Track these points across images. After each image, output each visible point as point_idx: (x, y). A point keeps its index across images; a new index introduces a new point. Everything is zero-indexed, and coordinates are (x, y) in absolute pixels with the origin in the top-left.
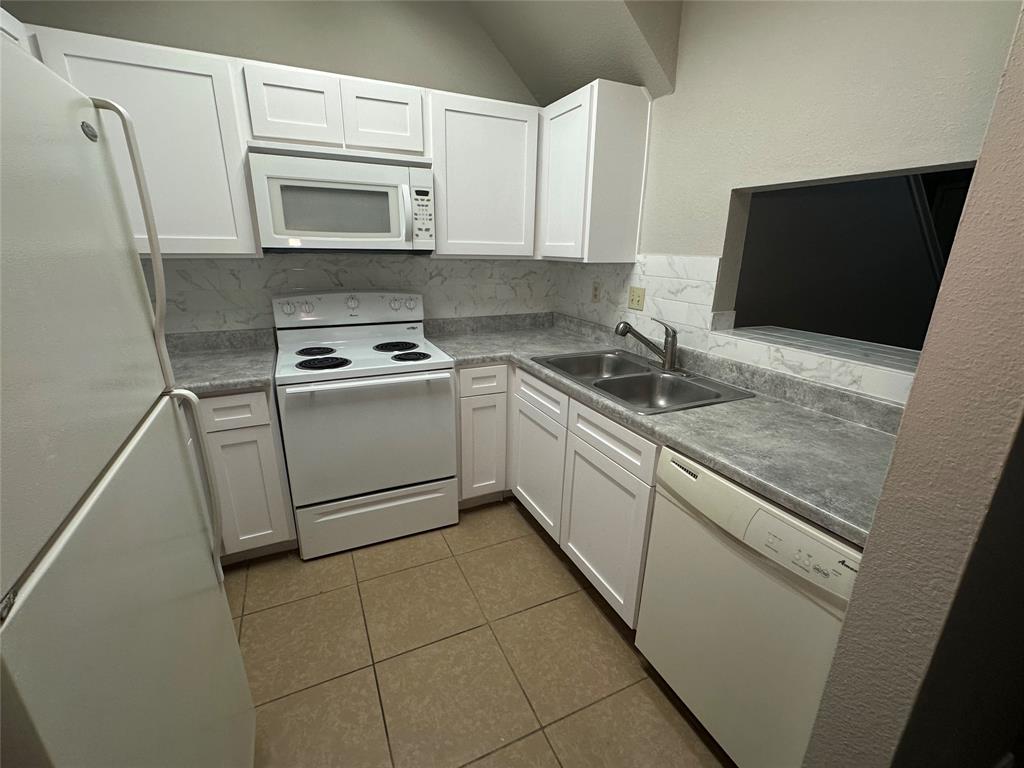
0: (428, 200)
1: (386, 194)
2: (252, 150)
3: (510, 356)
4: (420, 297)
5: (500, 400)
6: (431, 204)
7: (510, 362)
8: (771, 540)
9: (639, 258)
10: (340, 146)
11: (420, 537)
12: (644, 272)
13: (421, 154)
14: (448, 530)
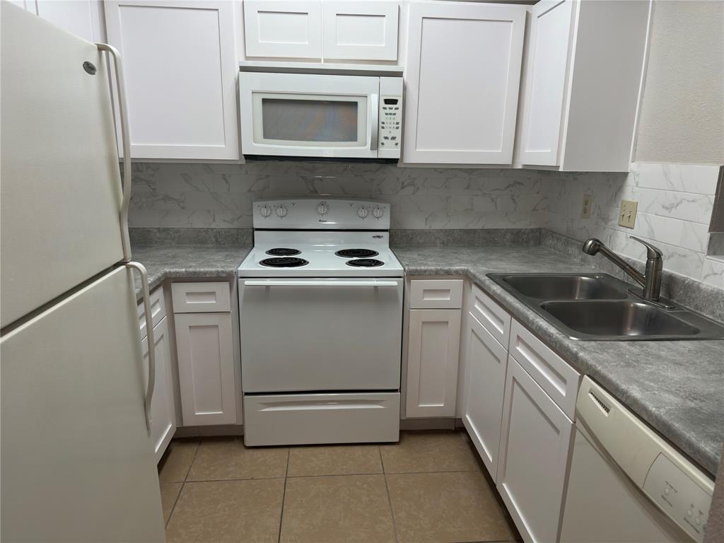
0: (397, 109)
1: (355, 104)
2: (243, 69)
3: (467, 270)
4: (388, 206)
5: (454, 317)
6: (399, 112)
7: (468, 278)
8: (667, 491)
9: (632, 167)
10: (319, 60)
11: (357, 448)
12: (637, 184)
13: (395, 63)
14: (387, 447)
